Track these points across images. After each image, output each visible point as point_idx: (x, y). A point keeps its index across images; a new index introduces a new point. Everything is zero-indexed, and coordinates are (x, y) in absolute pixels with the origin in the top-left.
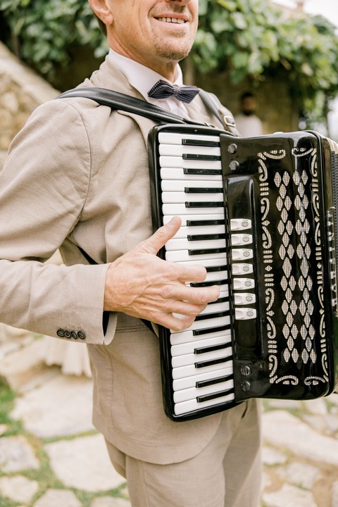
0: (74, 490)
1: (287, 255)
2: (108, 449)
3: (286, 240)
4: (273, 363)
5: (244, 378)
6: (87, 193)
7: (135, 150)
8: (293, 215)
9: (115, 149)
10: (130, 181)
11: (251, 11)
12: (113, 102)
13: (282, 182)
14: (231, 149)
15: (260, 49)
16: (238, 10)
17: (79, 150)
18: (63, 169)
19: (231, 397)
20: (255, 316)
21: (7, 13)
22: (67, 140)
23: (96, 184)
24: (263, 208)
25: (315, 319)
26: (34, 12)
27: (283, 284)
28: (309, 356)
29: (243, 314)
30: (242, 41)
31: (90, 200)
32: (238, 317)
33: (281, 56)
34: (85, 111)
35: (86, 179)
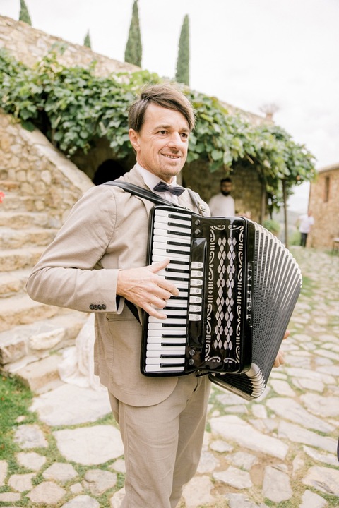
0: (73, 464)
1: (221, 285)
2: (110, 399)
3: (221, 276)
4: (208, 348)
5: (191, 357)
6: (111, 237)
7: (141, 217)
8: (226, 262)
9: (130, 215)
10: (137, 233)
11: (225, 123)
12: (133, 191)
13: (222, 243)
14: (197, 223)
15: (231, 149)
16: (215, 122)
17: (110, 212)
18: (100, 221)
19: (182, 369)
20: (200, 319)
21: (49, 114)
22: (105, 207)
23: (117, 233)
24: (210, 257)
25: (234, 324)
26: (69, 114)
27: (218, 301)
28: (228, 345)
29: (193, 318)
30: (219, 143)
31: (113, 242)
32: (190, 319)
33: (246, 153)
34: (116, 193)
35: (112, 230)
